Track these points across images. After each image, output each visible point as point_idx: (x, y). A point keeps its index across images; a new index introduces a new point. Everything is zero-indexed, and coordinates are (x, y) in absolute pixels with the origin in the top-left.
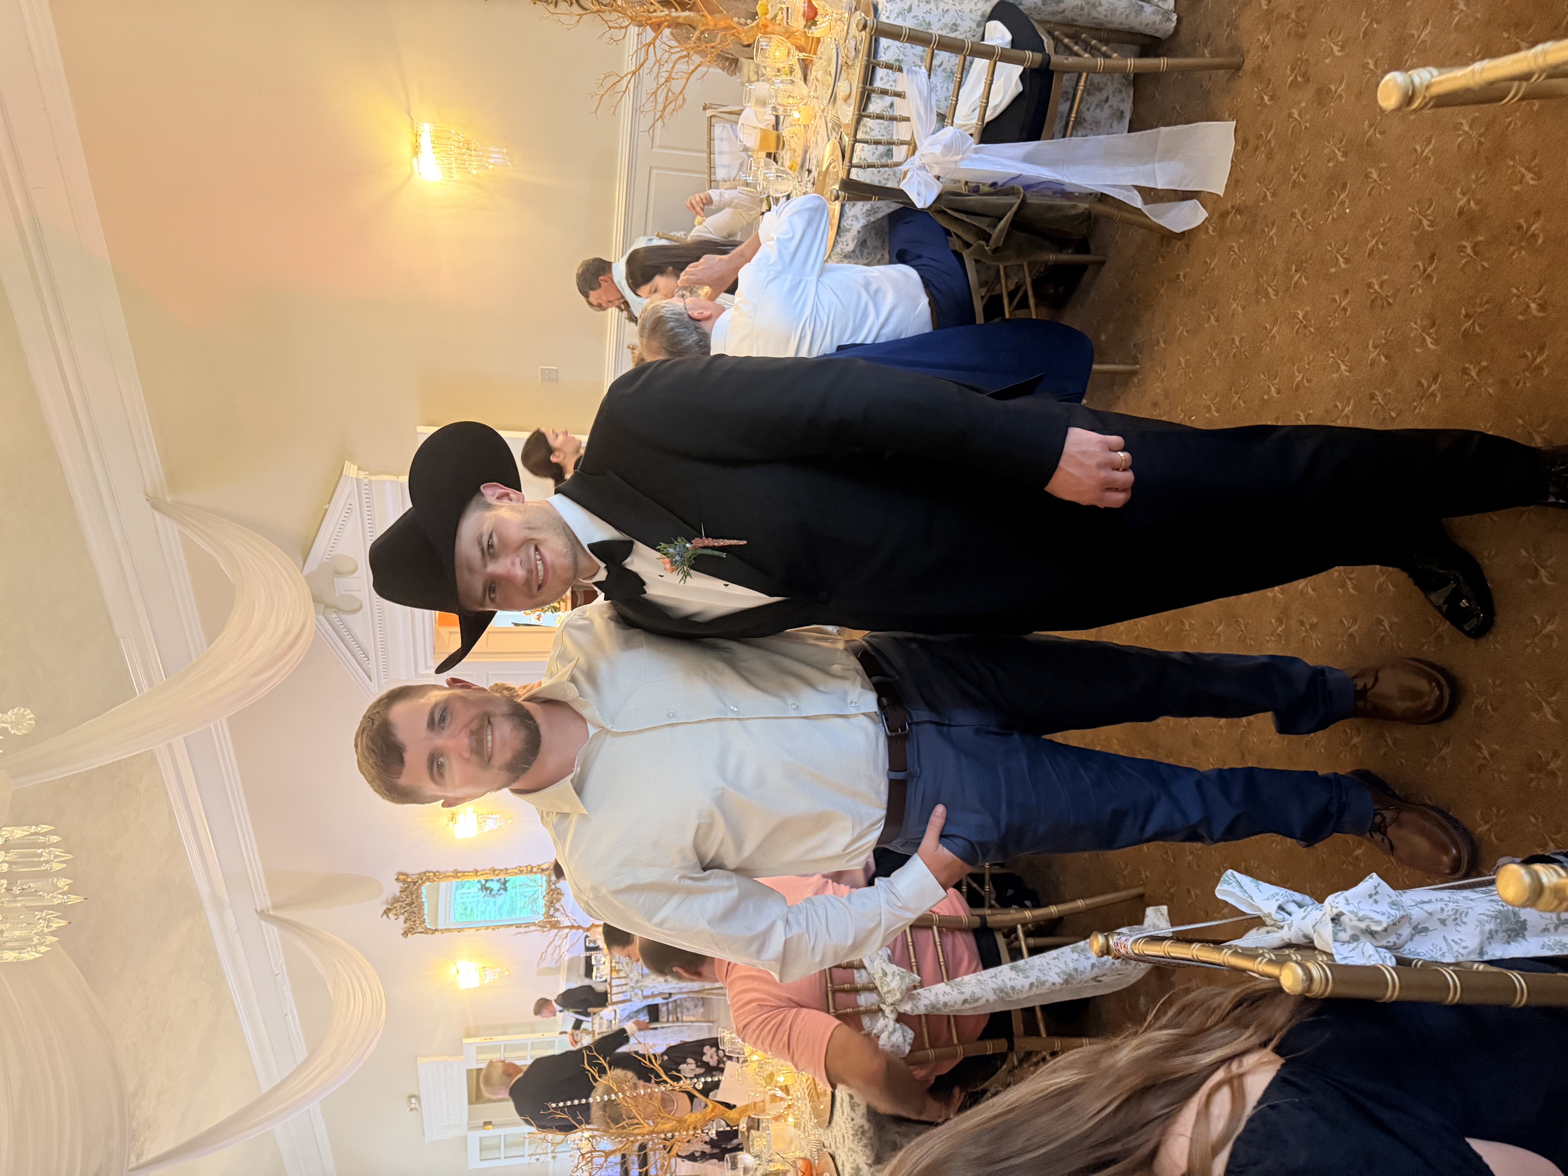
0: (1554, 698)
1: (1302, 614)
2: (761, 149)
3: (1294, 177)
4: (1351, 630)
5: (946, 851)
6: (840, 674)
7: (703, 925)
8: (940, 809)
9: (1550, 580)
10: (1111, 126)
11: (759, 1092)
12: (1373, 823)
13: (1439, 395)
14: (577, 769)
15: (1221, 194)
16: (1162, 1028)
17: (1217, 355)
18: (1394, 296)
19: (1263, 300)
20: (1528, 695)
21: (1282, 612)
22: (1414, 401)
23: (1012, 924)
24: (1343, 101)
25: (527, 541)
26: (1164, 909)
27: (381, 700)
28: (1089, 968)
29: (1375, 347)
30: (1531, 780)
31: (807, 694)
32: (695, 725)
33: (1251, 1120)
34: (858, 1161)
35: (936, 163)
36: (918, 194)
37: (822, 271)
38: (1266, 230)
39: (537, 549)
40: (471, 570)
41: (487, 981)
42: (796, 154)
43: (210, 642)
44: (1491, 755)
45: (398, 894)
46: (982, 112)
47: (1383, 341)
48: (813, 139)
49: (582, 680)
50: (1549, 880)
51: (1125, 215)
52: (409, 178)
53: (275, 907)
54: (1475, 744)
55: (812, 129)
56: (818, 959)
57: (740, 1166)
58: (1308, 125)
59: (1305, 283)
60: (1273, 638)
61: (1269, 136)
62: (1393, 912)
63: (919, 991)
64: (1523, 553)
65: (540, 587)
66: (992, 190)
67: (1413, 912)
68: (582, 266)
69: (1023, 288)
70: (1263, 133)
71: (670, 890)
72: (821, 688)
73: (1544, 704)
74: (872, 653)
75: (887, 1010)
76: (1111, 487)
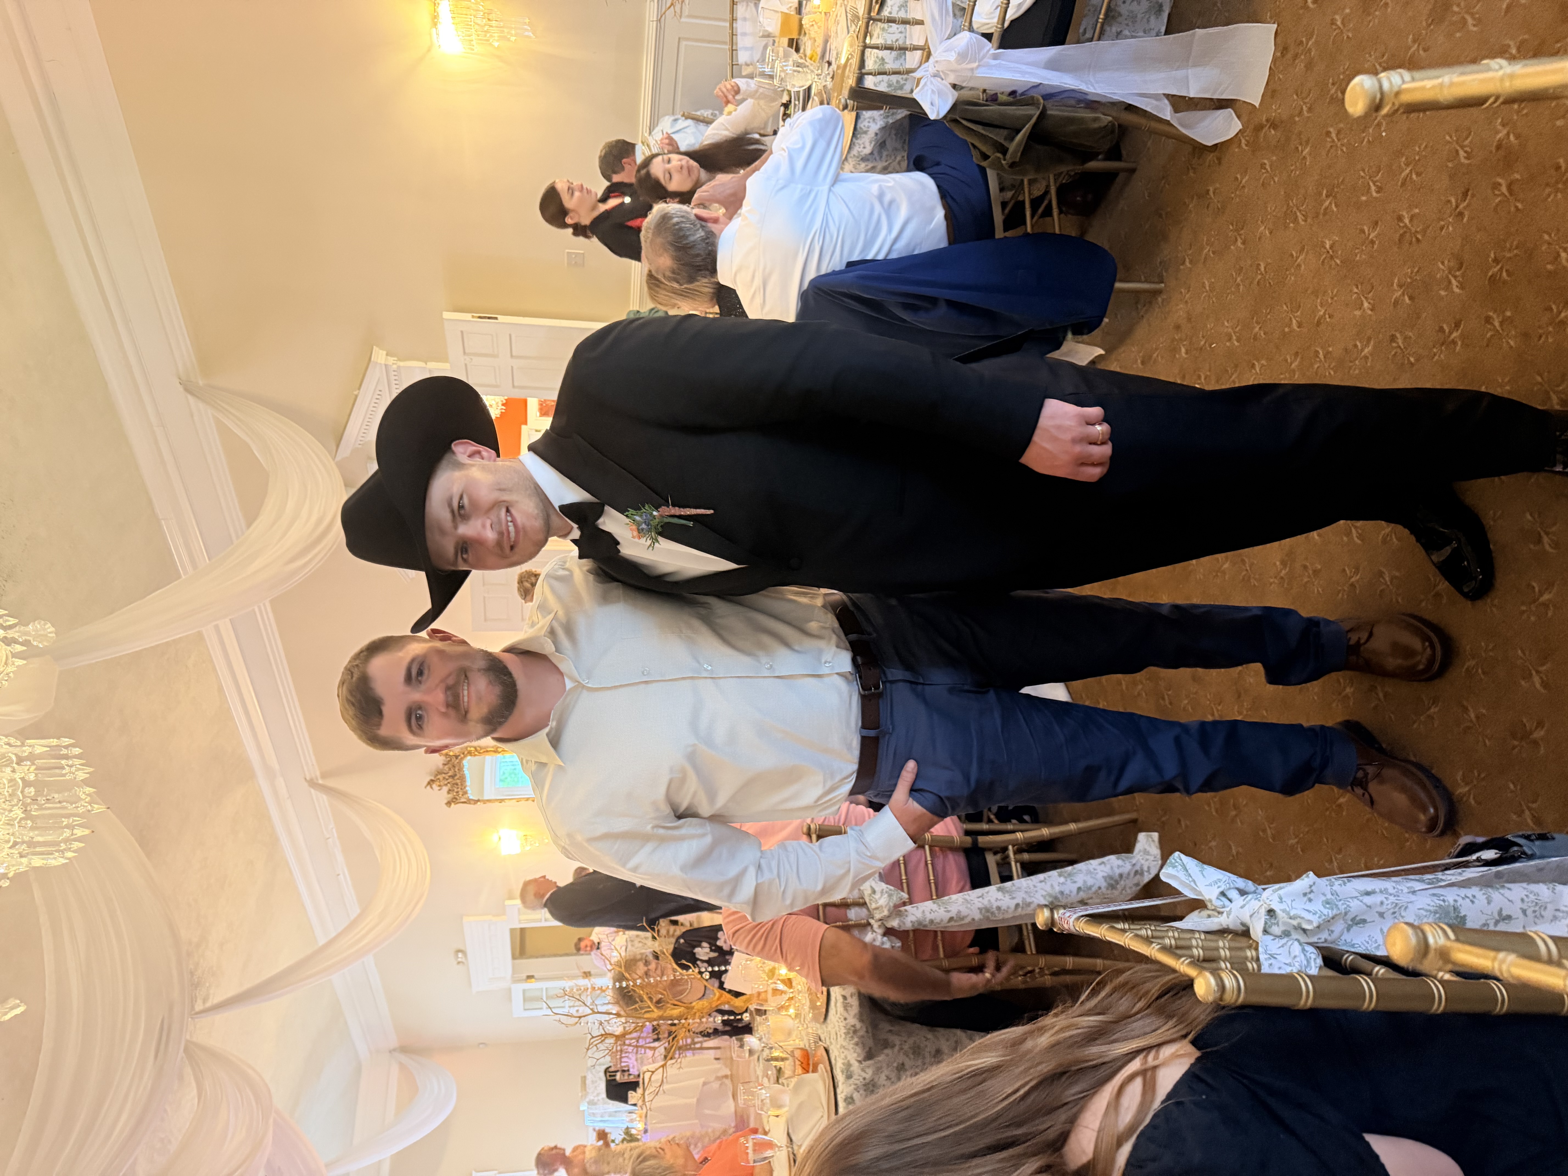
0: (1544, 668)
1: (1306, 559)
2: (783, 33)
3: (1333, 91)
4: (1353, 580)
5: (916, 805)
6: (815, 633)
7: (676, 871)
8: (911, 765)
9: (1552, 548)
10: (1148, 21)
11: (762, 984)
12: (1355, 778)
13: (1459, 343)
14: (553, 724)
15: (1257, 105)
16: (1088, 1013)
17: (1241, 280)
18: (1424, 231)
19: (1292, 225)
20: (1519, 662)
21: (1287, 555)
22: (1434, 347)
23: (1003, 845)
24: (1389, 10)
25: (496, 504)
26: (1155, 835)
27: (361, 652)
28: (1075, 891)
29: (1400, 286)
30: (1514, 748)
31: (782, 653)
32: (670, 683)
33: (1155, 1116)
34: (849, 1058)
35: (952, 71)
36: (932, 104)
37: (836, 180)
38: (1300, 148)
39: (508, 511)
40: (443, 532)
41: (528, 848)
42: (816, 44)
43: (249, 525)
44: (1477, 717)
45: (441, 766)
46: (1002, 14)
47: (1409, 280)
48: (833, 29)
49: (560, 632)
50: (1436, 942)
51: (1154, 125)
52: (429, 50)
53: (324, 776)
54: (1463, 706)
55: (832, 19)
56: (788, 902)
57: (747, 1048)
58: (1350, 35)
59: (1335, 209)
60: (1276, 581)
61: (1310, 43)
62: (1325, 911)
63: (908, 908)
64: (1529, 517)
65: (512, 548)
66: (1011, 99)
67: (1351, 905)
68: (604, 148)
69: (1048, 197)
70: (1304, 39)
71: (645, 838)
72: (796, 648)
73: (1534, 673)
74: (852, 608)
75: (875, 925)
76: (1084, 462)
